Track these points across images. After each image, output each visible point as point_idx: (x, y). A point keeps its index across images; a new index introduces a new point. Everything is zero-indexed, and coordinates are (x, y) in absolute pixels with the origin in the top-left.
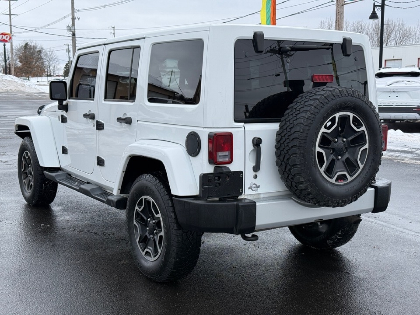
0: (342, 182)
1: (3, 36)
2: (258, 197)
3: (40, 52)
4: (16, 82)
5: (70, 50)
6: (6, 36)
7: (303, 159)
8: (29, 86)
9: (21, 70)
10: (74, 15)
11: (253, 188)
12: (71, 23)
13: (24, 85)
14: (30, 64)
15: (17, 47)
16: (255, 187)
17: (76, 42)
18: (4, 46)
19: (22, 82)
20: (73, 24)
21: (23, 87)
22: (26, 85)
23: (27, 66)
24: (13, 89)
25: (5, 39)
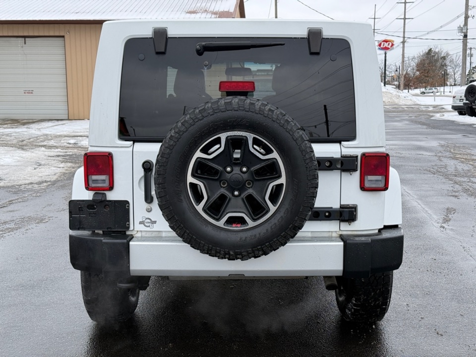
0: (237, 227)
1: (385, 43)
2: (159, 235)
3: (444, 58)
4: (391, 93)
5: (473, 54)
6: (388, 43)
7: (162, 191)
8: (405, 97)
9: (417, 79)
10: (468, 13)
11: (146, 223)
12: (463, 23)
13: (399, 96)
14: (428, 72)
15: (420, 54)
16: (149, 223)
17: (468, 45)
18: (386, 54)
19: (397, 94)
20: (466, 24)
21: (397, 98)
22: (401, 96)
23: (425, 74)
24: (386, 101)
25: (387, 46)
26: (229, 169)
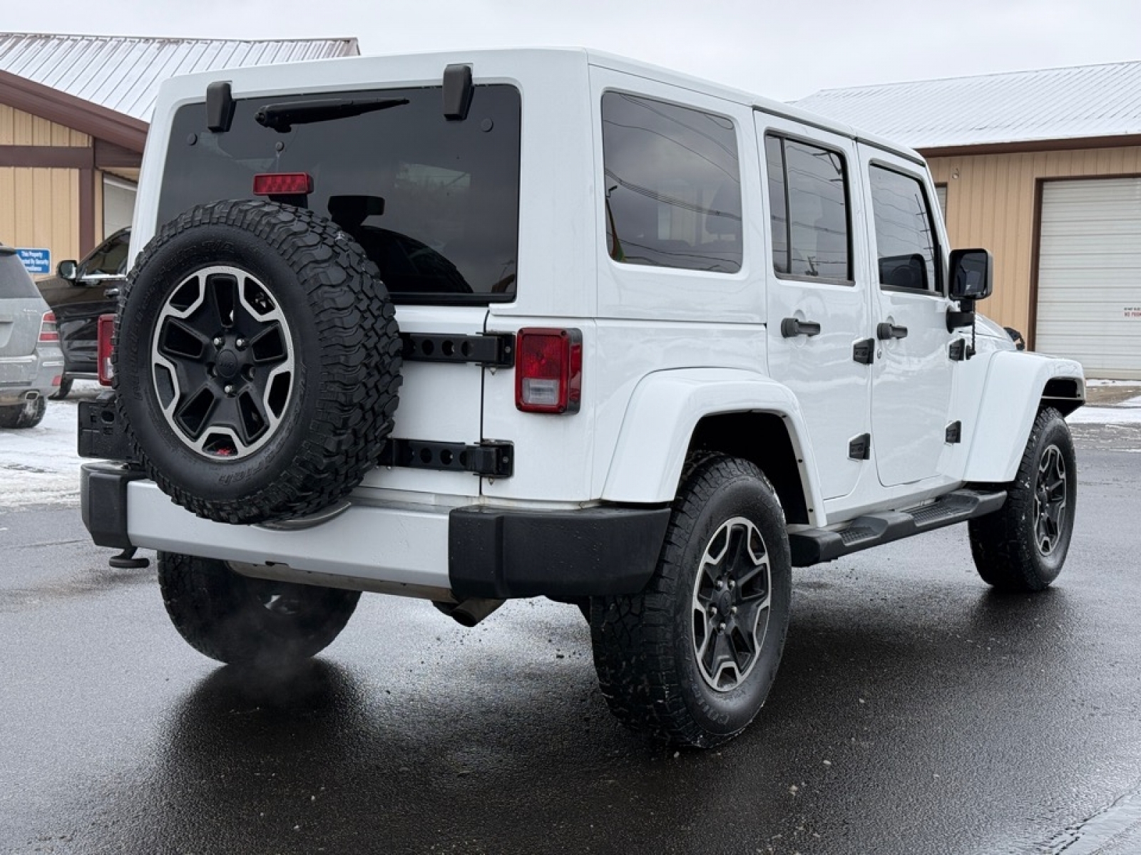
0: (222, 455)
26: (217, 341)
